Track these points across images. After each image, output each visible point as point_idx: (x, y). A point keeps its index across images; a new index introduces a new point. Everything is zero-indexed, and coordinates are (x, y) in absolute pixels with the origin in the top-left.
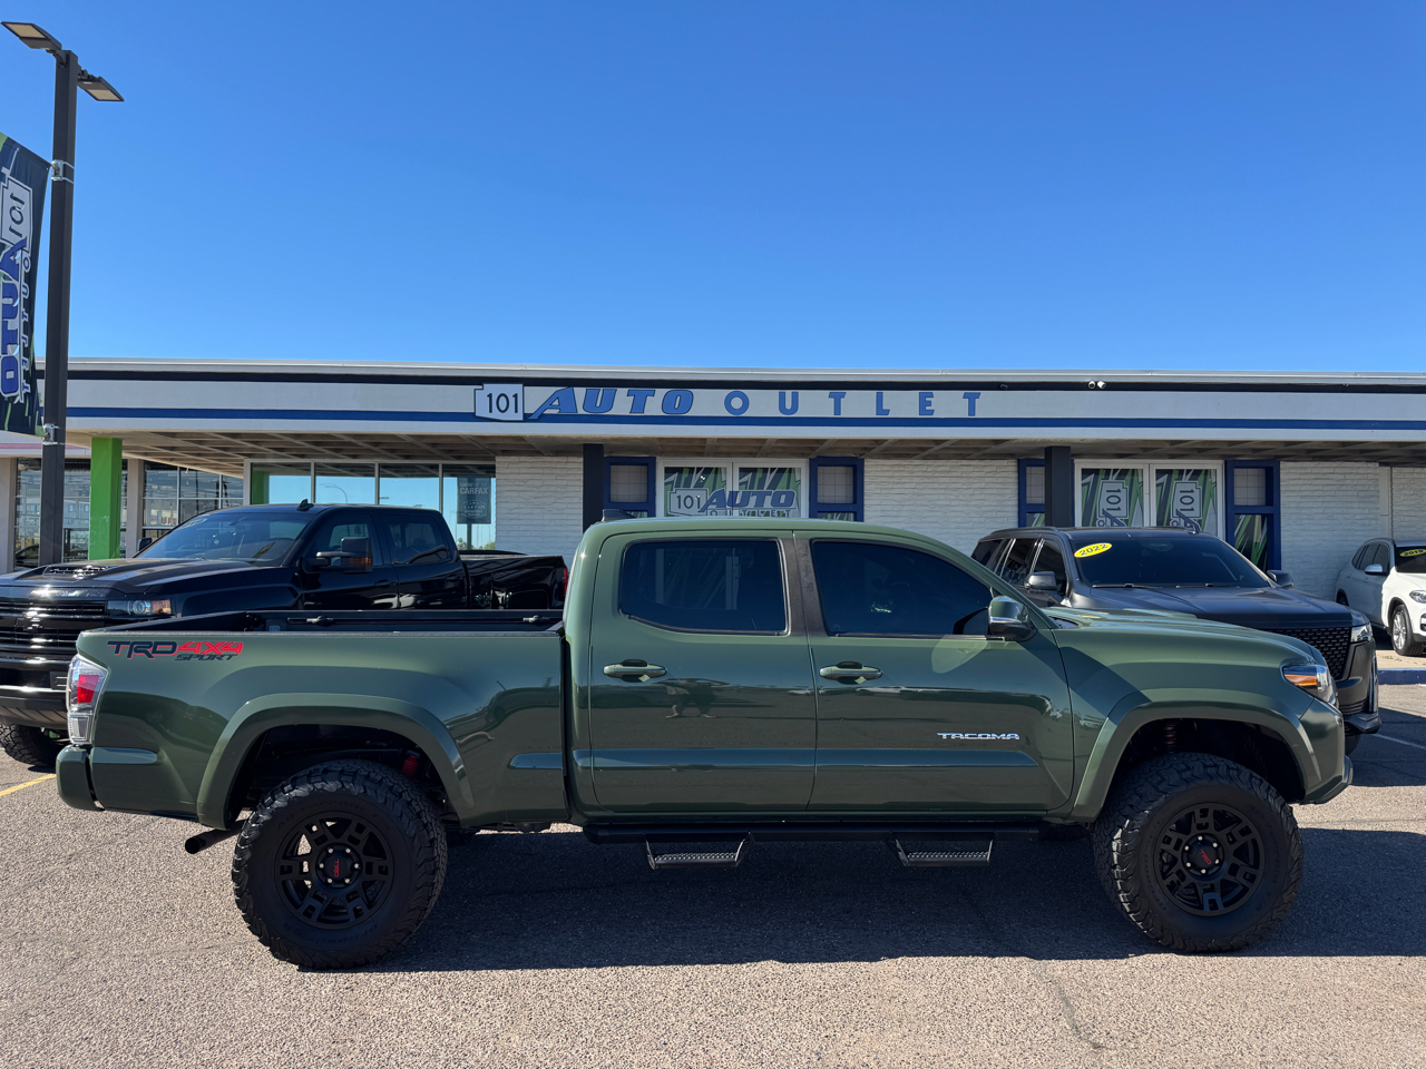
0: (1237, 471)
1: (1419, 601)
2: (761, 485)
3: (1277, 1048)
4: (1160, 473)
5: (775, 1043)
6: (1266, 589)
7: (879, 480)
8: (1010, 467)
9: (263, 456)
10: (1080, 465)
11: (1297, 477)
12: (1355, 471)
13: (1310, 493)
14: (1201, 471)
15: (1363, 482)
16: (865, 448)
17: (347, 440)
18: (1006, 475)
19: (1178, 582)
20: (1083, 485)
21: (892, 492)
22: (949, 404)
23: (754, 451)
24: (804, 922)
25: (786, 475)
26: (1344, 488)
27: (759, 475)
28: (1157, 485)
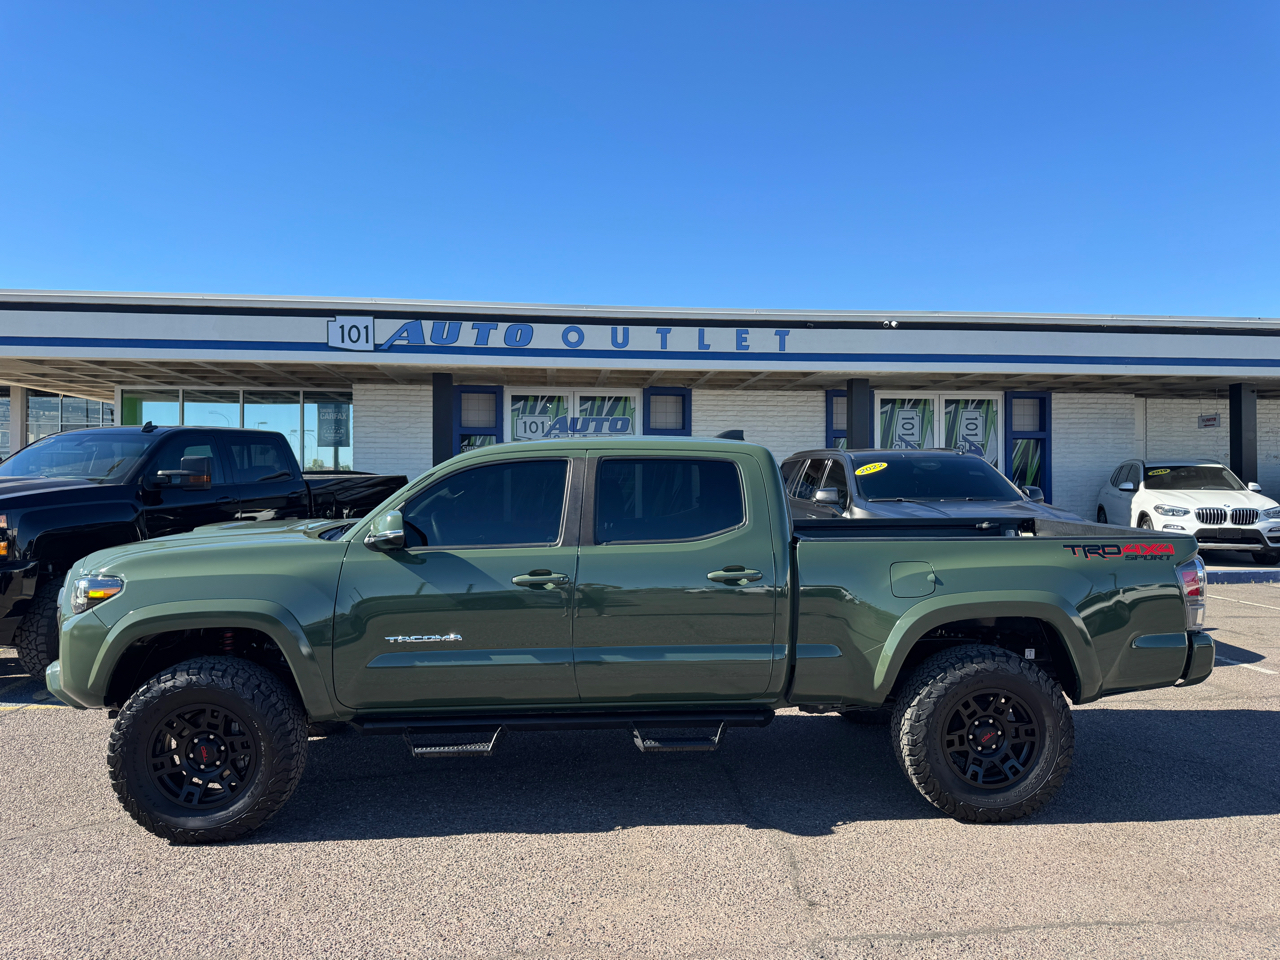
0: (1015, 401)
1: (1162, 514)
2: (600, 413)
3: (968, 900)
4: (948, 403)
5: (524, 910)
6: (1019, 503)
7: (705, 408)
8: (819, 397)
9: (133, 383)
10: (879, 395)
11: (1066, 406)
12: (1115, 401)
13: (1076, 421)
14: (984, 401)
15: (1121, 411)
16: (692, 379)
17: (210, 368)
18: (816, 404)
19: (942, 496)
20: (882, 413)
21: (716, 418)
22: (762, 340)
23: (592, 381)
24: (577, 801)
25: (622, 403)
26: (1105, 416)
27: (598, 403)
28: (946, 413)
